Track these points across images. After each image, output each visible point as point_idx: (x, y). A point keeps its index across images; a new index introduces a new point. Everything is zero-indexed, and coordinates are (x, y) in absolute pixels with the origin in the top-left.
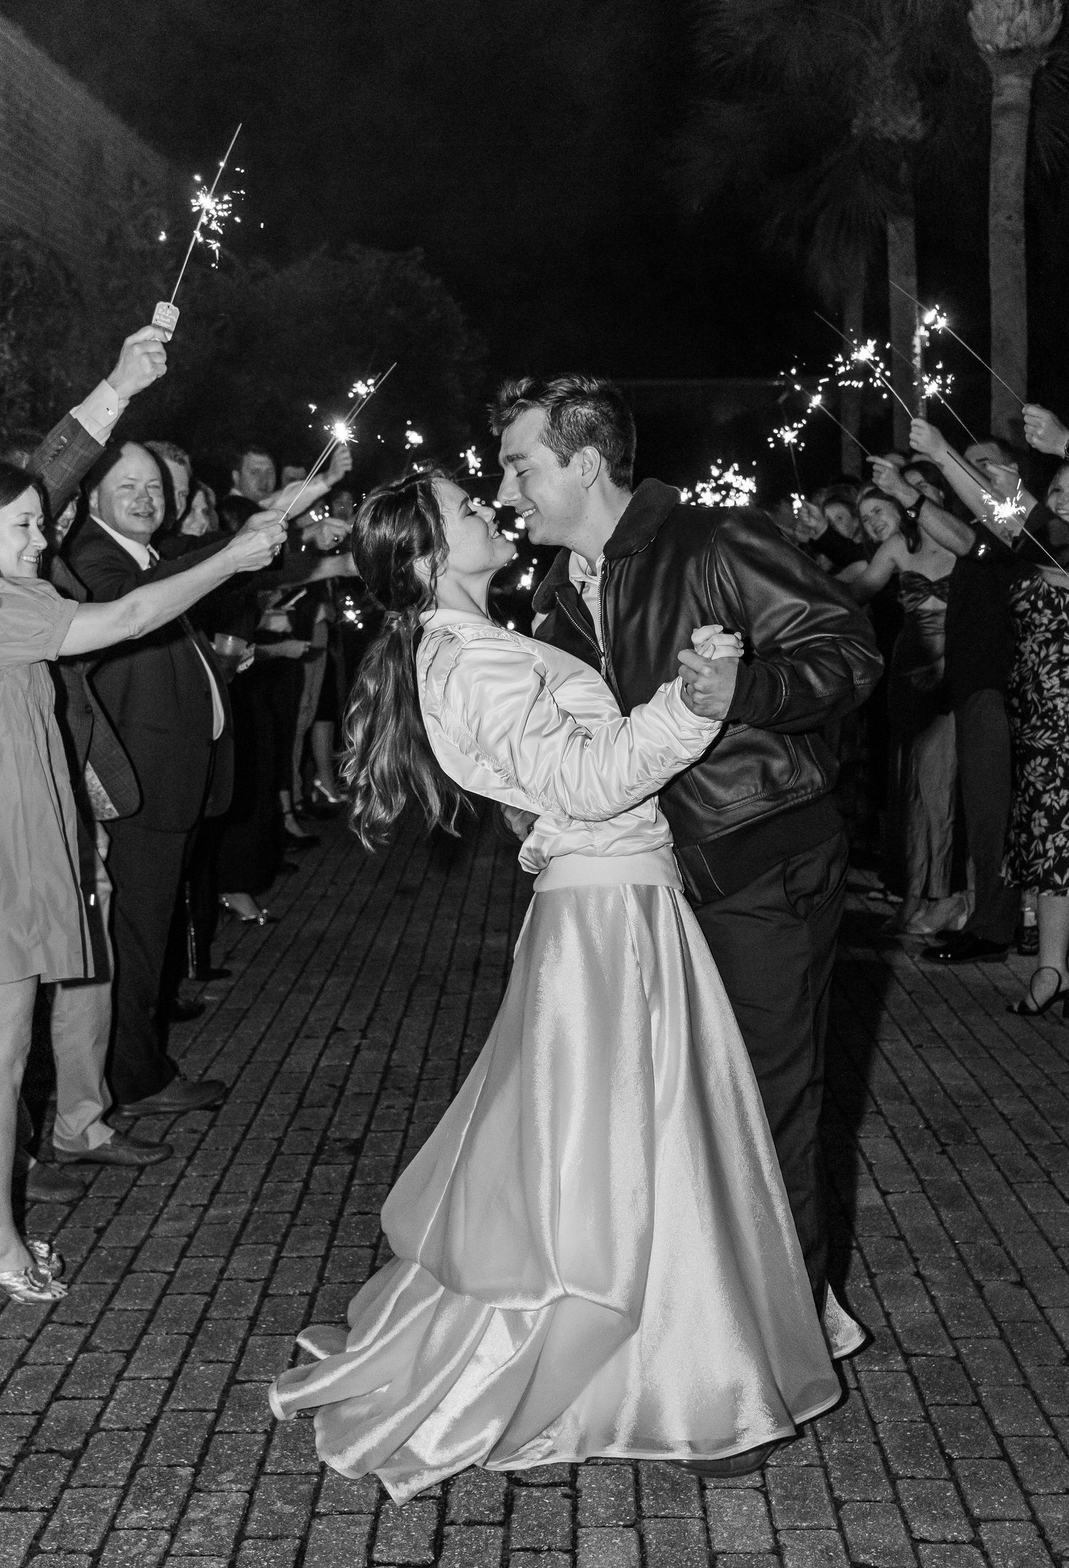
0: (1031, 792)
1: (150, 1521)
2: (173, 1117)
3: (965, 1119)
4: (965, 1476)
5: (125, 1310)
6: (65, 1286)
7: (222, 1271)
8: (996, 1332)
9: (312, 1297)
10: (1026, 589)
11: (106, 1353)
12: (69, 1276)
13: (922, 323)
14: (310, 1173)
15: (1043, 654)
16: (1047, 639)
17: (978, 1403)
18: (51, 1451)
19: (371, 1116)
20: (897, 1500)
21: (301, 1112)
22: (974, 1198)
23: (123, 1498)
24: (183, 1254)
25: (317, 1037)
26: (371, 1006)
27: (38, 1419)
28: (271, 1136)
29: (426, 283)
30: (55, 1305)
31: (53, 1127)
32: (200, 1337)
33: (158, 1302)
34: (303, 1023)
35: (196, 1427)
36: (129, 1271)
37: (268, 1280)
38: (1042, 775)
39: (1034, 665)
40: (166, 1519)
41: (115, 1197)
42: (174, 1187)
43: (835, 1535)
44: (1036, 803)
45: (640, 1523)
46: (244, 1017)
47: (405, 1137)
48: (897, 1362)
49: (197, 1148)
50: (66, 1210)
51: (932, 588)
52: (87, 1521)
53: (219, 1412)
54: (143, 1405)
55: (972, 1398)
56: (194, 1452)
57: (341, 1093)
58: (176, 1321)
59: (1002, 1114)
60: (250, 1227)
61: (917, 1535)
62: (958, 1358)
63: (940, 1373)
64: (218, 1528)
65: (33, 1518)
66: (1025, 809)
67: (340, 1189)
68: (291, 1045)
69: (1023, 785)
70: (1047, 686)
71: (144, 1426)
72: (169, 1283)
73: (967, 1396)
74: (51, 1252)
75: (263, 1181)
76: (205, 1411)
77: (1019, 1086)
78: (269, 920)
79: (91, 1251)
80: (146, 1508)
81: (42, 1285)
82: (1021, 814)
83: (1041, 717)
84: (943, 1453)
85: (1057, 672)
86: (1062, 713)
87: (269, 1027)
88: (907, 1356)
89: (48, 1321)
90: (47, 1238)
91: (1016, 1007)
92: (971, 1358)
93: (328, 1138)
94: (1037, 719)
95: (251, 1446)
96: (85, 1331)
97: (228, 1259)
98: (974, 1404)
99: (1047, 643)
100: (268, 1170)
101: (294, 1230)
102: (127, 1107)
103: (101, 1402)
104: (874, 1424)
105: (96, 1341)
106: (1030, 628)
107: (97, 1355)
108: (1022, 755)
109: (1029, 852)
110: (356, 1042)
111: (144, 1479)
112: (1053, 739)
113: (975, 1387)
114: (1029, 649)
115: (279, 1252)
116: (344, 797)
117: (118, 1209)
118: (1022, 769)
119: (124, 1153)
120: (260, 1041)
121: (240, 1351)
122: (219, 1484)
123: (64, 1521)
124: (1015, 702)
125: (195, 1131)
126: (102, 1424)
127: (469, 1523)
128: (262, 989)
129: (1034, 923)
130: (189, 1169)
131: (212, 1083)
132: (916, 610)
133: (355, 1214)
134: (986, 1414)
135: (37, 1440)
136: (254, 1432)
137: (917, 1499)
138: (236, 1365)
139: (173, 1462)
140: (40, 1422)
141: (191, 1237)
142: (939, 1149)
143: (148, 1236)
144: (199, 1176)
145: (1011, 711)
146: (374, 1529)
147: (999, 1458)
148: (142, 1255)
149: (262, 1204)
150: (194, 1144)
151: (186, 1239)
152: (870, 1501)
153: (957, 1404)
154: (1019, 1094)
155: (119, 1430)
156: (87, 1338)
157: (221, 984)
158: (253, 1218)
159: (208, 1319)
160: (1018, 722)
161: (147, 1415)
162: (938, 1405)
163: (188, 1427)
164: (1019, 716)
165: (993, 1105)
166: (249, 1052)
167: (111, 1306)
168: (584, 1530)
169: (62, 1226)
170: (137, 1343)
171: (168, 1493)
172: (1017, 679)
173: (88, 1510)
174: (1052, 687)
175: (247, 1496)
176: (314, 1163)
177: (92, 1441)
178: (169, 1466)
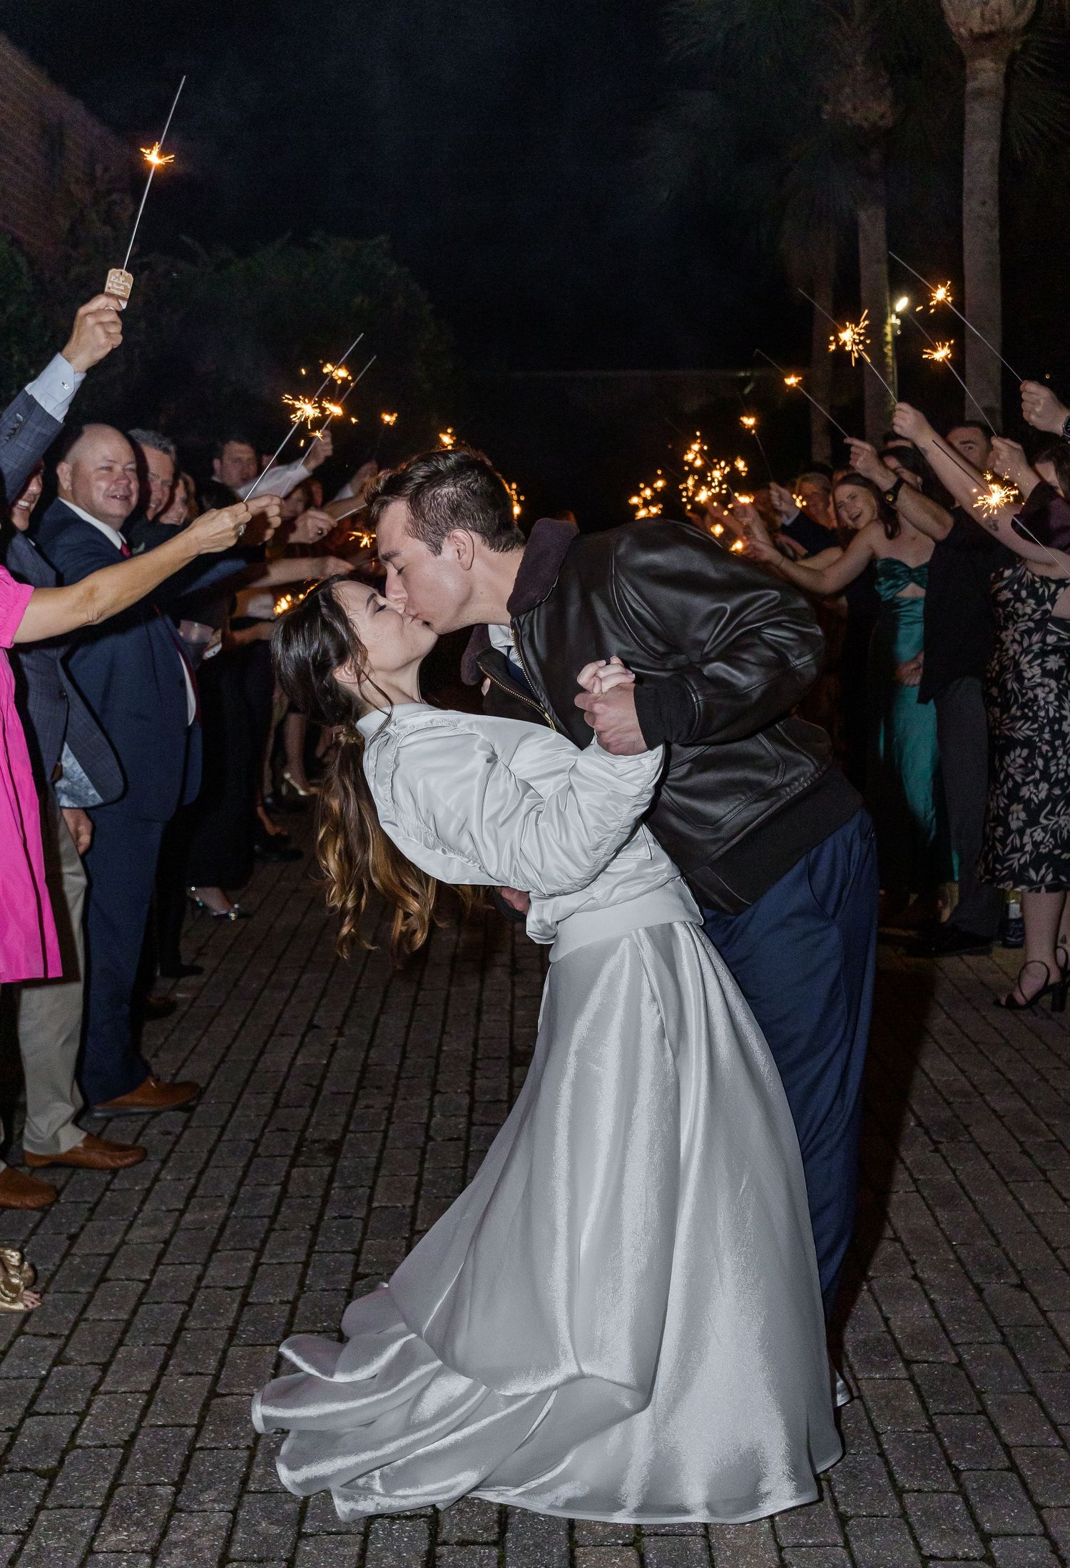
0: (1010, 784)
1: (130, 1543)
2: (146, 1118)
3: (958, 1117)
4: (973, 1489)
5: (100, 1320)
6: (37, 1296)
7: (200, 1278)
8: (998, 1337)
9: (294, 1305)
10: (1009, 578)
11: (81, 1365)
12: (41, 1285)
13: (893, 311)
14: (288, 1174)
15: (1025, 644)
16: (1030, 628)
17: (983, 1412)
18: (25, 1470)
19: (350, 1116)
20: (904, 1515)
21: (279, 1111)
22: (970, 1198)
23: (101, 1520)
24: (158, 1262)
25: (292, 1035)
26: (347, 1003)
27: (11, 1436)
28: (247, 1137)
29: (393, 271)
30: (27, 1315)
31: (23, 1129)
32: (178, 1349)
33: (134, 1312)
34: (278, 1020)
35: (175, 1444)
36: (103, 1279)
37: (248, 1288)
38: (1021, 766)
39: (1015, 653)
40: (147, 1541)
41: (89, 1203)
42: (149, 1191)
43: (843, 1553)
44: (1014, 796)
45: (639, 1541)
46: (218, 1014)
47: (385, 1138)
48: (899, 1370)
49: (172, 1151)
50: (37, 1215)
51: (911, 575)
52: (64, 1544)
53: (199, 1428)
54: (119, 1421)
55: (977, 1406)
56: (174, 1471)
57: (318, 1093)
58: (153, 1331)
59: (994, 1111)
60: (228, 1232)
61: (926, 1552)
62: (960, 1365)
63: (943, 1381)
64: (200, 1550)
65: (8, 1541)
66: (1003, 802)
67: (320, 1192)
68: (266, 1043)
69: (1002, 777)
70: (1028, 675)
71: (122, 1443)
72: (145, 1292)
73: (972, 1404)
74: (22, 1260)
75: (240, 1184)
76: (186, 1426)
77: (1009, 1081)
78: (240, 915)
79: (64, 1258)
80: (126, 1530)
81: (14, 1295)
82: (998, 807)
83: (1022, 707)
84: (949, 1464)
85: (1039, 661)
86: (1042, 703)
87: (243, 1024)
88: (908, 1363)
89: (20, 1332)
90: (18, 1246)
91: (1003, 1001)
92: (974, 1365)
93: (306, 1140)
94: (1017, 709)
95: (235, 1462)
96: (60, 1342)
97: (205, 1266)
98: (979, 1413)
99: (1029, 632)
100: (245, 1175)
101: (273, 1235)
102: (98, 1108)
103: (78, 1418)
104: (877, 1435)
105: (70, 1353)
106: (1012, 617)
107: (71, 1367)
108: (1000, 746)
109: (1005, 846)
110: (332, 1041)
111: (122, 1499)
112: (1033, 730)
113: (979, 1394)
114: (1010, 638)
115: (258, 1258)
116: (313, 790)
117: (91, 1215)
118: (1002, 760)
119: (95, 1157)
120: (234, 1040)
121: (219, 1363)
122: (201, 1503)
123: (40, 1544)
124: (995, 691)
125: (169, 1133)
126: (78, 1441)
127: (463, 1543)
128: (235, 985)
129: (1019, 915)
130: (163, 1172)
131: (186, 1084)
132: (894, 597)
133: (335, 1218)
134: (992, 1423)
135: (10, 1458)
136: (236, 1448)
137: (924, 1513)
138: (217, 1378)
139: (152, 1481)
140: (13, 1439)
141: (167, 1243)
142: (932, 1148)
143: (123, 1242)
144: (174, 1180)
145: (990, 701)
146: (364, 1550)
147: (1008, 1470)
148: (116, 1263)
149: (239, 1208)
150: (168, 1147)
151: (162, 1245)
152: (877, 1516)
153: (961, 1413)
154: (1009, 1089)
155: (95, 1447)
156: (62, 1350)
157: (192, 980)
158: (230, 1223)
159: (186, 1329)
160: (997, 710)
161: (125, 1431)
162: (942, 1414)
163: (168, 1443)
164: (997, 705)
165: (985, 1101)
166: (222, 1051)
167: (85, 1316)
168: (581, 1549)
169: (33, 1232)
170: (113, 1355)
171: (149, 1513)
172: (997, 668)
173: (64, 1531)
174: (1033, 677)
175: (231, 1516)
176: (293, 1165)
177: (68, 1459)
178: (148, 1485)
